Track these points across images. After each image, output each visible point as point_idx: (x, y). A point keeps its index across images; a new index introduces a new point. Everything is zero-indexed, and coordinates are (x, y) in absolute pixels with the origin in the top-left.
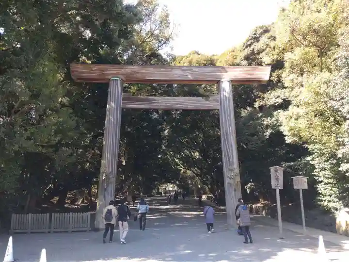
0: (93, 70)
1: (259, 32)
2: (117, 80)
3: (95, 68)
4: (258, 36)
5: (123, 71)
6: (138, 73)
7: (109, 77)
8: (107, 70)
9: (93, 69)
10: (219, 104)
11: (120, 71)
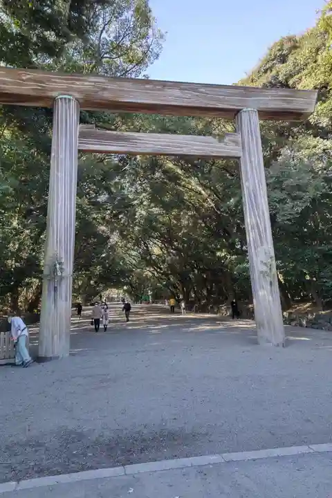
0: (23, 80)
1: (287, 46)
2: (69, 100)
3: (28, 76)
4: (285, 52)
5: (78, 85)
6: (104, 89)
7: (54, 94)
8: (49, 81)
9: (24, 78)
10: (241, 148)
11: (73, 84)
